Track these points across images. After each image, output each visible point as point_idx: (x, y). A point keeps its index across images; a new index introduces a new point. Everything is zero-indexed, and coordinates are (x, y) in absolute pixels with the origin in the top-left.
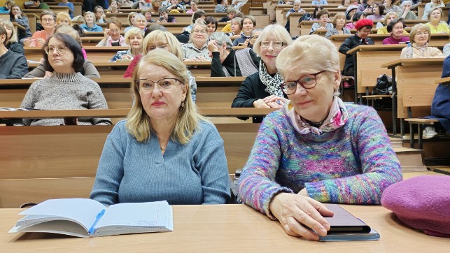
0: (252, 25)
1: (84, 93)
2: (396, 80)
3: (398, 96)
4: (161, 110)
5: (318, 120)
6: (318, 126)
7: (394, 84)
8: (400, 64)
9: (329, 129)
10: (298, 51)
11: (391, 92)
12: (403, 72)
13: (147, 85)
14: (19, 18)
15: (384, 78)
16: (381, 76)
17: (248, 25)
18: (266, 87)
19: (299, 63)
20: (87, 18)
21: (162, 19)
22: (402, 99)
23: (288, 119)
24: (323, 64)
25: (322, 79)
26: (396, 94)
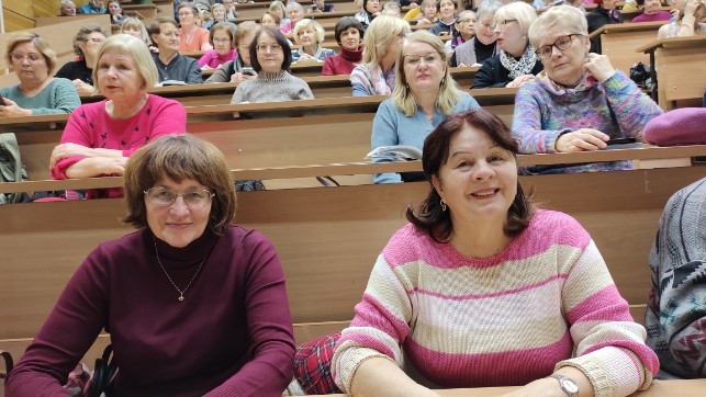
0: (452, 7)
1: (296, 91)
2: (656, 69)
3: (659, 90)
4: (427, 82)
5: (572, 82)
6: (573, 87)
7: (653, 75)
8: (660, 46)
9: (584, 88)
10: (552, 17)
11: (649, 85)
12: (665, 56)
13: (412, 61)
14: (119, 18)
15: (640, 67)
16: (635, 65)
17: (447, 7)
18: (509, 72)
19: (554, 29)
20: (216, 13)
21: (314, 8)
22: (664, 92)
23: (542, 85)
24: (576, 28)
25: (576, 42)
26: (656, 87)
